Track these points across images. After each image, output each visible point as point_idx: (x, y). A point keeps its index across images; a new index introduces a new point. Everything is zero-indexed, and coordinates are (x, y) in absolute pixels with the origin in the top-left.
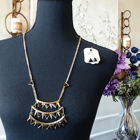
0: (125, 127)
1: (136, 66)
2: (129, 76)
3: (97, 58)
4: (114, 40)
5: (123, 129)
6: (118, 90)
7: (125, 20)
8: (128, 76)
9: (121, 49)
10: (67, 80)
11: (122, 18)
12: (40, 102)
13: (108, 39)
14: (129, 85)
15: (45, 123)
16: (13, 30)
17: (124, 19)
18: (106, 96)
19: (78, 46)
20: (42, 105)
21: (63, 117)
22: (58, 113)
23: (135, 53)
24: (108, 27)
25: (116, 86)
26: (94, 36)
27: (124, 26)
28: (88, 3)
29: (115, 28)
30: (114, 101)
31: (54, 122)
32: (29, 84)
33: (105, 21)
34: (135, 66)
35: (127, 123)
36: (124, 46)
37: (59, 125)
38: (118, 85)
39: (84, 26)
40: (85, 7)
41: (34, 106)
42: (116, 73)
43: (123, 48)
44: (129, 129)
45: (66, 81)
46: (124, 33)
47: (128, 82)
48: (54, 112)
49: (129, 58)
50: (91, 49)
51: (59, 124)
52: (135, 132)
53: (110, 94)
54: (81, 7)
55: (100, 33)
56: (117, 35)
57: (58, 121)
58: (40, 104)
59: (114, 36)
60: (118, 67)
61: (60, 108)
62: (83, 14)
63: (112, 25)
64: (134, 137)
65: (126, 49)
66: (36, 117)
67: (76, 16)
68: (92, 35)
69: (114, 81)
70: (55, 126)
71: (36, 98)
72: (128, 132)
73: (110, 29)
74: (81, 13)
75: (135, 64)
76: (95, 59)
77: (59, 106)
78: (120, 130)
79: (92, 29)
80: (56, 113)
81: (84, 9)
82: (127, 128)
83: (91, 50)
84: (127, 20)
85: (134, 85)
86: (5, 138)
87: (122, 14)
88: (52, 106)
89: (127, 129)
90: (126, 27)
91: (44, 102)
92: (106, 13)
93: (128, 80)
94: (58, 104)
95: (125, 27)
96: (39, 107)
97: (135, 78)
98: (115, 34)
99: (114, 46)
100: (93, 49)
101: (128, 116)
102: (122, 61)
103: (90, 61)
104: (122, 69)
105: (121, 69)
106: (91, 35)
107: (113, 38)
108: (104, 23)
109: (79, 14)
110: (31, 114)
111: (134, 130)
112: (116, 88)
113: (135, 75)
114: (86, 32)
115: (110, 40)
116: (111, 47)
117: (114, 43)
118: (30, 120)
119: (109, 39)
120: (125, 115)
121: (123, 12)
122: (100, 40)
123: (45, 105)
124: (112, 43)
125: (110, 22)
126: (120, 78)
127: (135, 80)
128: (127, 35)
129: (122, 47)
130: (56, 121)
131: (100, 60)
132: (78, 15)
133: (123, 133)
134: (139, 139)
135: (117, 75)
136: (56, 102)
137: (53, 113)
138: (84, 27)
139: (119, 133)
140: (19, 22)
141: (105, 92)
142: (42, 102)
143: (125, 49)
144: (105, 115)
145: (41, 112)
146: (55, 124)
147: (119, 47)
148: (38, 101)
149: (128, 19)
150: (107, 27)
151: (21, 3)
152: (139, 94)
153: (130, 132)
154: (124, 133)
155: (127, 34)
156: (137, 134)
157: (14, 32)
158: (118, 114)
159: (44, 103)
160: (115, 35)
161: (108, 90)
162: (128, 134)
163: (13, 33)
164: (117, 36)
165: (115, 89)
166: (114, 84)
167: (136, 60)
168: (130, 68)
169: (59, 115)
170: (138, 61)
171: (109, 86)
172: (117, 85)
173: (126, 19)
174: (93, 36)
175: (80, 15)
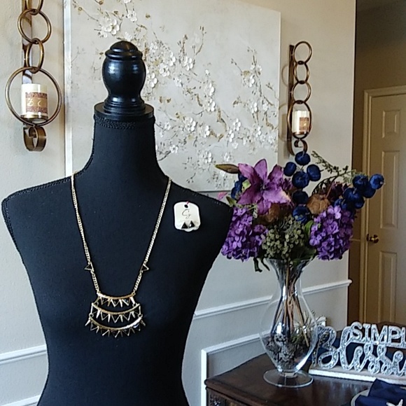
0: (283, 327)
1: (307, 195)
2: (290, 216)
3: (195, 222)
4: (268, 119)
5: (279, 330)
6: (264, 247)
7: (298, 66)
8: (288, 217)
9: (288, 138)
10: (147, 259)
11: (292, 59)
12: (104, 296)
13: (255, 115)
14: (287, 237)
15: (112, 329)
16: (27, 111)
17: (295, 64)
18: (240, 260)
19: (165, 199)
20: (108, 302)
21: (140, 319)
22: (133, 313)
23: (304, 165)
24: (255, 86)
25: (259, 240)
26: (219, 112)
27: (295, 82)
28: (204, 32)
29: (271, 88)
30: (256, 270)
31: (126, 326)
32: (86, 269)
33: (247, 73)
34: (305, 192)
35: (288, 318)
36: (293, 131)
37: (133, 331)
38: (262, 236)
39: (195, 88)
40: (198, 41)
41: (96, 304)
42: (261, 211)
43: (293, 137)
44: (293, 330)
45: (145, 262)
46: (296, 99)
47: (288, 228)
48: (126, 312)
49: (290, 176)
50: (185, 203)
51: (134, 329)
52: (305, 336)
53: (248, 255)
54: (186, 41)
55: (234, 104)
56: (277, 104)
57: (132, 325)
58: (105, 299)
59: (268, 109)
60: (265, 198)
61: (135, 305)
62: (191, 61)
63: (263, 81)
64: (302, 348)
65: (298, 138)
66: (99, 320)
67: (174, 64)
68: (215, 110)
69: (257, 229)
70: (127, 332)
71: (98, 290)
72: (292, 336)
73: (260, 91)
74: (187, 58)
75: (304, 190)
76: (192, 223)
77: (134, 302)
78: (273, 333)
79: (215, 94)
80: (129, 313)
81: (194, 47)
82: (288, 329)
83: (186, 206)
84: (304, 65)
85: (296, 236)
86: (44, 351)
87: (292, 48)
88: (123, 303)
89: (289, 331)
90: (299, 85)
91: (111, 296)
92: (250, 51)
93: (288, 224)
94: (132, 299)
95: (296, 84)
96: (104, 305)
97: (300, 222)
98: (272, 103)
99: (269, 133)
100: (190, 205)
101: (290, 303)
102: (274, 184)
103: (183, 228)
104: (272, 201)
105: (272, 203)
106: (213, 109)
107: (266, 113)
108: (243, 76)
109: (182, 60)
110: (91, 316)
111: (302, 333)
112: (260, 243)
113: (302, 216)
114: (201, 103)
115: (260, 119)
116: (262, 135)
117: (268, 125)
118: (90, 324)
119: (256, 117)
120: (283, 299)
121: (295, 45)
122: (235, 119)
123: (112, 301)
124: (265, 126)
125: (259, 73)
126: (270, 221)
127: (301, 226)
128: (303, 105)
129: (290, 134)
130: (129, 324)
131: (199, 224)
132: (180, 61)
133: (277, 340)
134: (314, 351)
135: (262, 214)
136: (128, 296)
137: (124, 312)
138: (195, 92)
139: (270, 340)
140: (39, 92)
141: (237, 252)
142: (107, 297)
143: (295, 140)
144: (247, 298)
145: (106, 312)
146: (128, 329)
147: (283, 134)
148: (101, 296)
149: (305, 63)
150: (251, 85)
151: (44, 44)
152: (311, 255)
153: (294, 339)
154: (280, 339)
155: (304, 100)
156: (309, 342)
157: (29, 115)
158: (270, 297)
159: (110, 299)
160: (271, 105)
161: (243, 248)
162: (290, 341)
163: (25, 117)
164: (278, 107)
165: (257, 245)
166: (255, 234)
167: (305, 182)
168: (290, 200)
169: (134, 316)
170: (310, 182)
171: (245, 239)
172: (260, 238)
173: (301, 63)
174: (217, 111)
175: (186, 63)
